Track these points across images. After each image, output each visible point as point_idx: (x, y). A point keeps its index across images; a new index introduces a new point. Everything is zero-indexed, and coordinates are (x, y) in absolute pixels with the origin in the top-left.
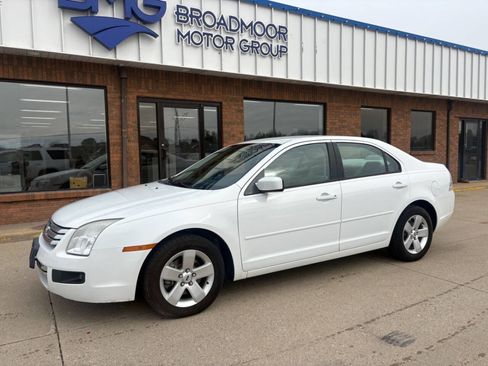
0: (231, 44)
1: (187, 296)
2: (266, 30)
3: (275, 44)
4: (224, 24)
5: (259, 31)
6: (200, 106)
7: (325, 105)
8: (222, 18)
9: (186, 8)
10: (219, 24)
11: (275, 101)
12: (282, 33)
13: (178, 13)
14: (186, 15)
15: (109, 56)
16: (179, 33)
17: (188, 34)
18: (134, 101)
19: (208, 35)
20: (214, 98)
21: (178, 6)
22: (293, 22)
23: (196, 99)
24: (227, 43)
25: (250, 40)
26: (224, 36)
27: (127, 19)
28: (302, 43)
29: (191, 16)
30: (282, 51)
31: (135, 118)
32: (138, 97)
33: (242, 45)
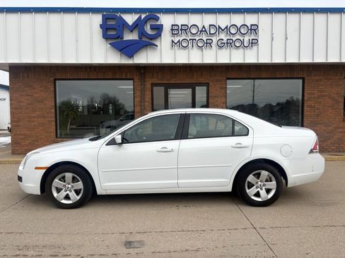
0: (210, 44)
1: (67, 197)
2: (239, 30)
3: (246, 39)
4: (205, 31)
5: (233, 31)
6: (192, 87)
7: (303, 79)
8: (204, 27)
9: (177, 25)
10: (201, 31)
11: (254, 79)
12: (254, 29)
13: (172, 30)
14: (178, 30)
15: (130, 62)
16: (173, 41)
17: (179, 41)
18: (150, 86)
19: (193, 40)
20: (202, 80)
21: (172, 25)
22: (264, 20)
23: (190, 82)
24: (207, 43)
25: (225, 39)
26: (205, 39)
27: (140, 38)
28: (272, 34)
29: (181, 30)
30: (254, 43)
31: (150, 97)
32: (152, 84)
33: (219, 43)
